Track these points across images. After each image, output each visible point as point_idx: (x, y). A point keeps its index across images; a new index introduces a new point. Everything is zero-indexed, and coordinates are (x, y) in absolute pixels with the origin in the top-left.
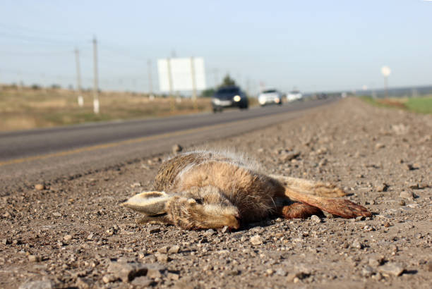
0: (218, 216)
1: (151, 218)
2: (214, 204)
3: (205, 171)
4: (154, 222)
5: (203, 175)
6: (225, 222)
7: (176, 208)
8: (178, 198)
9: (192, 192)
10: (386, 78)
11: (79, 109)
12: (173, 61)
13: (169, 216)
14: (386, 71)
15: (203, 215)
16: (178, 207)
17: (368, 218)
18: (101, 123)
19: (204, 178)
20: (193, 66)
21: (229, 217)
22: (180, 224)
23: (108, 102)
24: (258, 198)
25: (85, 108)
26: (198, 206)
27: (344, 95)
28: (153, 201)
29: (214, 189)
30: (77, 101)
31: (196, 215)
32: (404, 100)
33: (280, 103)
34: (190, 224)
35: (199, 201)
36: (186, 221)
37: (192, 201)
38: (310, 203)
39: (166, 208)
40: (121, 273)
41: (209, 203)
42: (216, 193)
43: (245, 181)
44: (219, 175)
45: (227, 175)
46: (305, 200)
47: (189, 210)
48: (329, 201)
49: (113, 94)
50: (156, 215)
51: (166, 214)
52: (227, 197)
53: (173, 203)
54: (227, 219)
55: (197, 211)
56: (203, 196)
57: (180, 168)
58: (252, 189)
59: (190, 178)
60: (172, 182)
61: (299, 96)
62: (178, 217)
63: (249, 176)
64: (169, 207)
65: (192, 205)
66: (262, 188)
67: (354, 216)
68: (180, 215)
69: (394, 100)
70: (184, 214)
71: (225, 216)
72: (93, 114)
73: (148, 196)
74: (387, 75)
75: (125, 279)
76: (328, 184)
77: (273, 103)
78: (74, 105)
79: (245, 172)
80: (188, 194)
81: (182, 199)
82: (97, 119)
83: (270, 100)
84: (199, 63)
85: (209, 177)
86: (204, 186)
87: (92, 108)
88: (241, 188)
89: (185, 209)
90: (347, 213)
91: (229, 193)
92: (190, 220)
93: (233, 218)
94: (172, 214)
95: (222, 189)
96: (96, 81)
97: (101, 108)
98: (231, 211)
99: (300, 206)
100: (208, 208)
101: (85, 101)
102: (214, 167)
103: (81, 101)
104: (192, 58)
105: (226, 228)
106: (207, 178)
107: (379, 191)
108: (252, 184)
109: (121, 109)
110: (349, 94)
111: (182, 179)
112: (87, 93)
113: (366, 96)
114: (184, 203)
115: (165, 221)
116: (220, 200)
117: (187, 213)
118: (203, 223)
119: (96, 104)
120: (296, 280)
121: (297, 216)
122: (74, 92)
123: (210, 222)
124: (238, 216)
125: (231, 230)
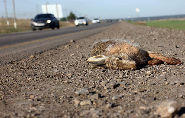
0: (128, 64)
1: (98, 66)
2: (126, 60)
3: (119, 47)
4: (100, 68)
5: (119, 48)
6: (131, 67)
7: (111, 62)
8: (111, 58)
9: (116, 55)
10: (138, 13)
11: (7, 26)
12: (48, 6)
13: (107, 65)
14: (138, 10)
15: (122, 64)
16: (112, 61)
17: (182, 64)
18: (20, 32)
19: (119, 50)
20: (57, 8)
21: (133, 65)
22: (112, 68)
23: (20, 23)
24: (140, 57)
25: (10, 26)
26: (120, 61)
27: (120, 21)
28: (100, 59)
29: (125, 54)
30: (6, 23)
31: (120, 64)
32: (144, 22)
33: (87, 24)
34: (117, 68)
35: (121, 59)
36: (115, 67)
37: (117, 59)
38: (159, 59)
39: (106, 62)
40: (110, 86)
41: (124, 59)
42: (126, 56)
43: (135, 51)
44: (125, 48)
45: (129, 48)
46: (157, 58)
47: (117, 62)
48: (167, 58)
49: (22, 20)
50: (101, 65)
51: (105, 64)
52: (130, 57)
53: (109, 60)
54: (132, 65)
55: (120, 63)
56: (121, 57)
57: (106, 46)
58: (138, 54)
59: (113, 50)
60: (104, 52)
61: (98, 21)
62: (112, 65)
63: (137, 49)
64: (107, 61)
65: (118, 60)
66: (142, 53)
67: (176, 64)
68: (113, 65)
69: (141, 22)
70: (115, 64)
71: (131, 65)
72: (14, 28)
73: (97, 57)
74: (138, 12)
75: (112, 88)
76: (156, 53)
77: (83, 24)
78: (5, 25)
79: (135, 47)
80: (114, 56)
81: (113, 58)
82: (16, 31)
83: (81, 23)
84: (60, 6)
85: (121, 49)
86: (120, 53)
87: (13, 26)
88: (134, 54)
89: (115, 62)
90: (174, 63)
91: (131, 55)
92: (117, 66)
93: (134, 65)
94: (108, 64)
95: (128, 54)
96: (15, 14)
97: (17, 26)
98: (133, 62)
99: (156, 60)
100: (124, 61)
101: (9, 23)
102: (123, 45)
103: (8, 23)
104: (57, 4)
105: (132, 69)
106: (120, 50)
107: (174, 55)
108: (138, 52)
109: (26, 27)
110: (122, 20)
111: (109, 50)
112: (10, 19)
113: (129, 21)
114: (114, 60)
115: (104, 67)
116: (128, 58)
117: (116, 63)
118: (122, 67)
119: (15, 24)
120: (181, 86)
121: (155, 64)
122: (4, 19)
123: (125, 67)
124: (136, 64)
125: (134, 70)
